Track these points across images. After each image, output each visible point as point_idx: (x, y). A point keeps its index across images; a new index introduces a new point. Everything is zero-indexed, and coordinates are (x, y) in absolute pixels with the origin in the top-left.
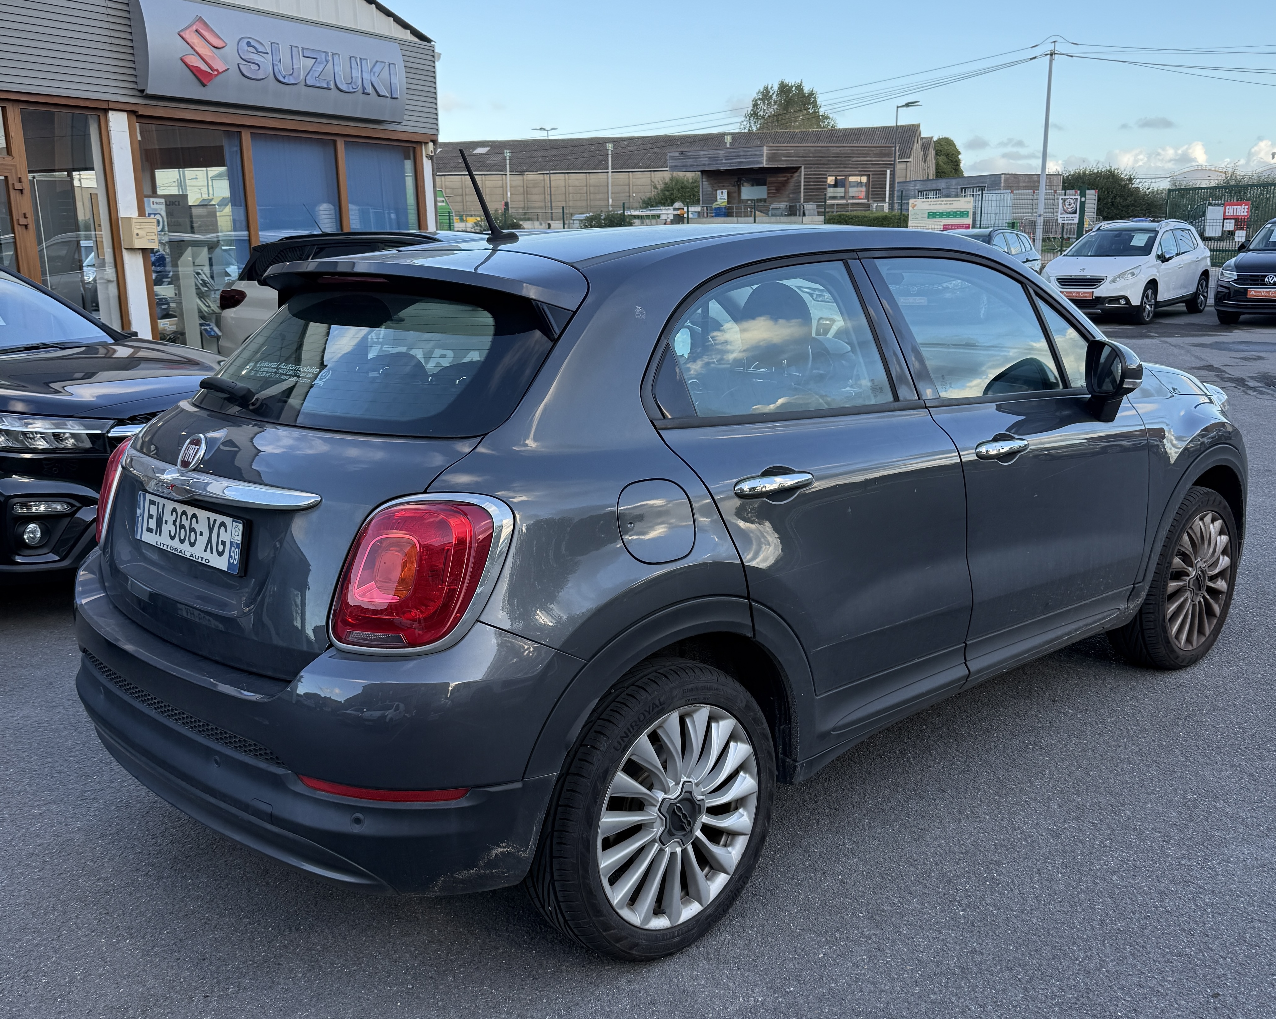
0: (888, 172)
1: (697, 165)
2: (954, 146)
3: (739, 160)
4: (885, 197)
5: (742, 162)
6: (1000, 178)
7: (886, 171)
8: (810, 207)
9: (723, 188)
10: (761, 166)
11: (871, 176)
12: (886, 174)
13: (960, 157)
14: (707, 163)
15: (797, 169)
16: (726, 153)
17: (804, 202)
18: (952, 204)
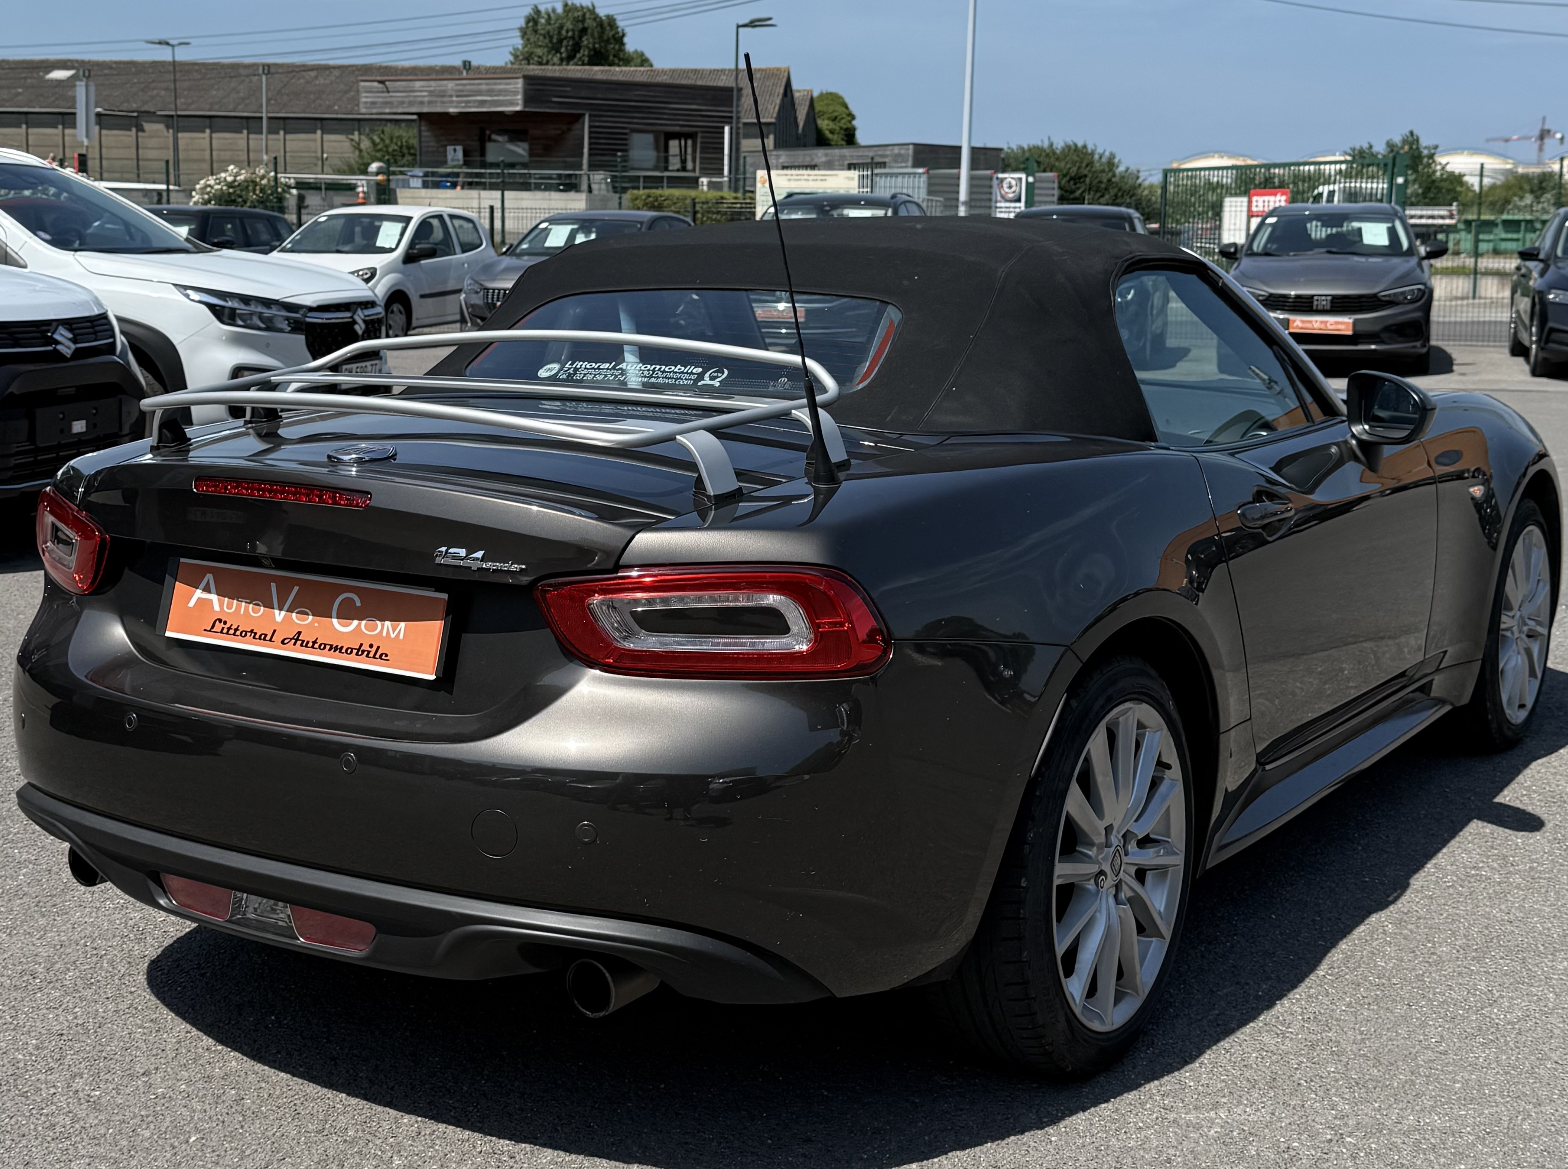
0: (727, 129)
1: (411, 104)
2: (846, 106)
3: (479, 98)
4: (723, 169)
5: (485, 102)
6: (908, 149)
7: (723, 128)
8: (600, 179)
9: (455, 142)
10: (518, 108)
11: (699, 135)
12: (723, 133)
13: (854, 123)
14: (426, 99)
15: (579, 117)
16: (457, 85)
17: (589, 170)
18: (826, 180)
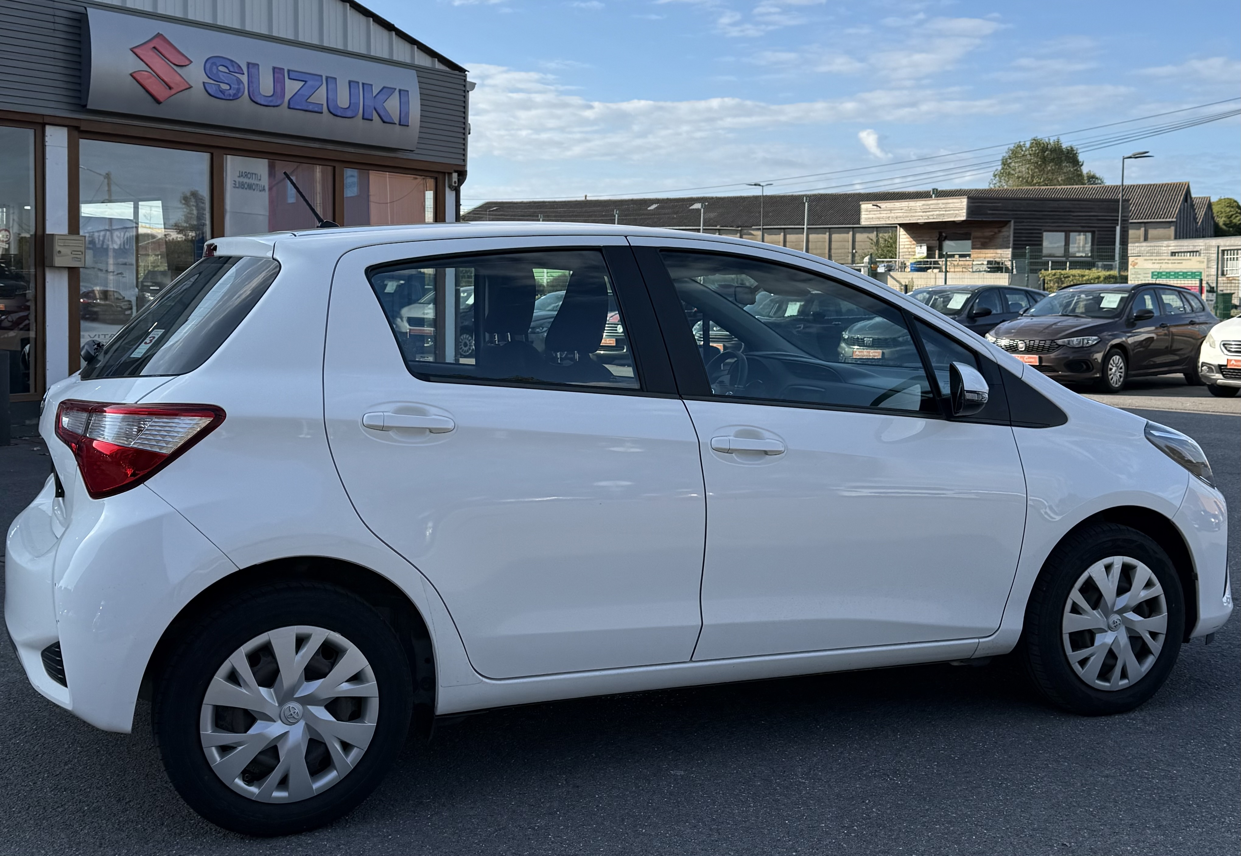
0: (1118, 226)
1: (894, 218)
4: (1114, 256)
5: (942, 215)
7: (1115, 227)
9: (922, 241)
10: (963, 218)
11: (1097, 233)
12: (1115, 231)
14: (903, 214)
15: (1006, 223)
16: (924, 205)
18: (1182, 263)
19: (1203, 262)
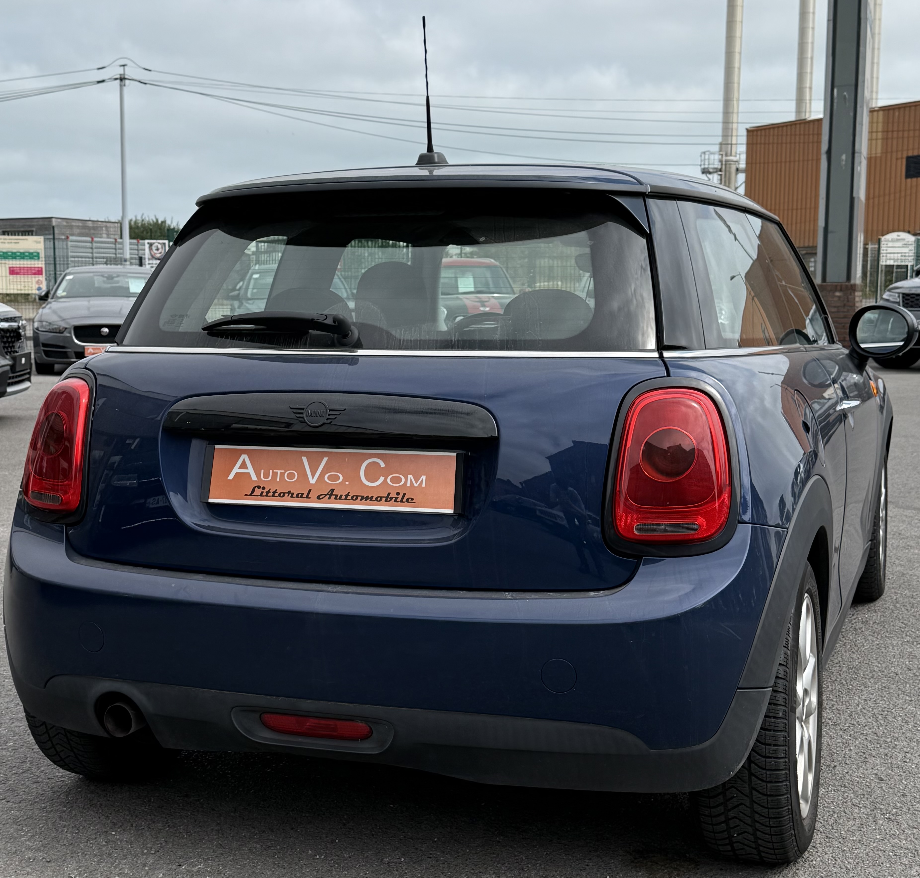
6: (52, 222)
18: (18, 243)
19: (39, 242)
